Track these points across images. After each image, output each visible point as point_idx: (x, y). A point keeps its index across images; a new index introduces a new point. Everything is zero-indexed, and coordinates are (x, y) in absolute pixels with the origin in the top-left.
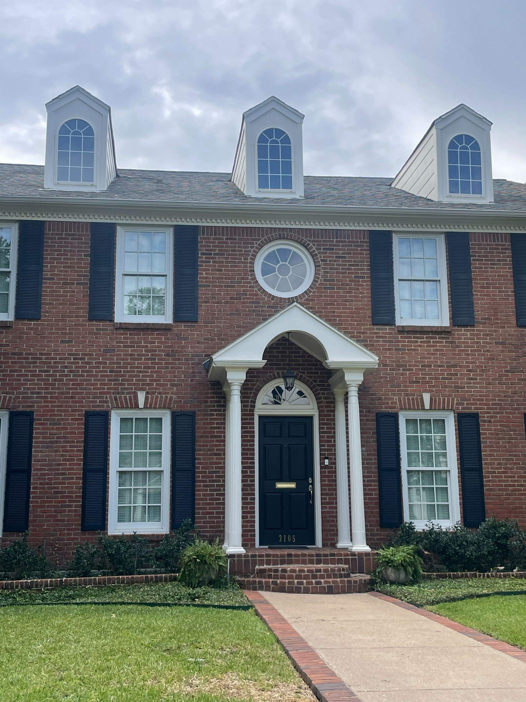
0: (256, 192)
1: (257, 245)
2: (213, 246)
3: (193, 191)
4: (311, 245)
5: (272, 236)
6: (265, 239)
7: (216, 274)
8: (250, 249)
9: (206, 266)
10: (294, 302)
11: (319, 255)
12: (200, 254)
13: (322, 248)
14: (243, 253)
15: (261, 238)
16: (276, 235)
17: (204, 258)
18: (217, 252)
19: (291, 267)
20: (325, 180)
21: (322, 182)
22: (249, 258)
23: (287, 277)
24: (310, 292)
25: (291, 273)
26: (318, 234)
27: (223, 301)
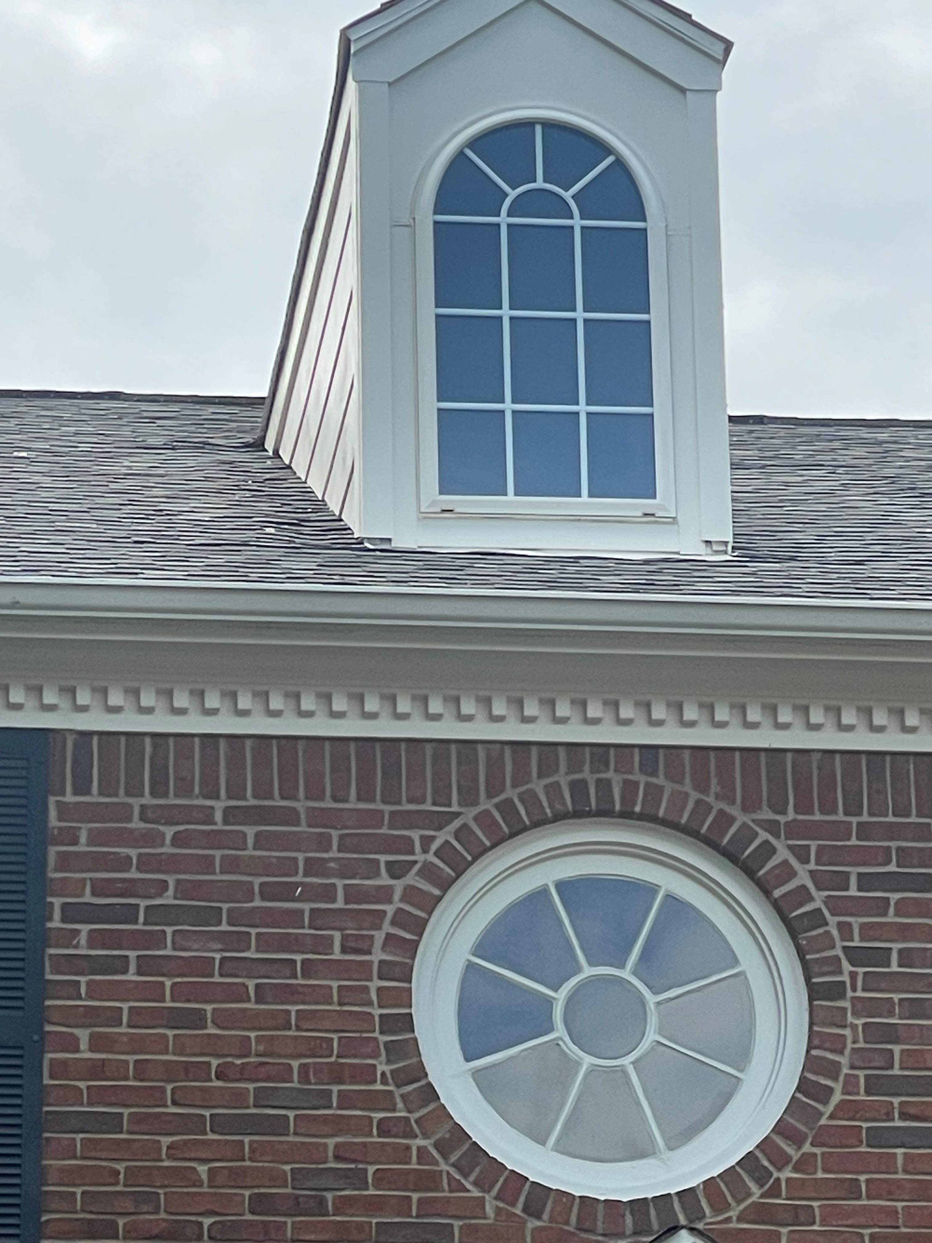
0: (425, 518)
1: (431, 858)
2: (144, 864)
3: (21, 511)
4: (782, 854)
5: (529, 799)
6: (483, 818)
7: (162, 1045)
8: (385, 880)
9: (94, 991)
10: (674, 1229)
11: (832, 920)
12: (57, 914)
13: (854, 871)
14: (340, 904)
15: (455, 808)
16: (553, 790)
17: (83, 939)
18: (168, 899)
19: (651, 999)
20: (864, 442)
21: (846, 457)
22: (379, 937)
23: (626, 1061)
24: (781, 1161)
25: (651, 1036)
26: (828, 783)
27: (207, 1221)
